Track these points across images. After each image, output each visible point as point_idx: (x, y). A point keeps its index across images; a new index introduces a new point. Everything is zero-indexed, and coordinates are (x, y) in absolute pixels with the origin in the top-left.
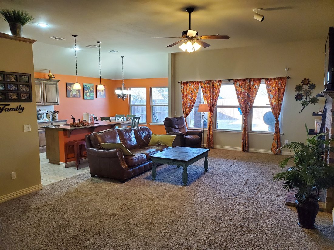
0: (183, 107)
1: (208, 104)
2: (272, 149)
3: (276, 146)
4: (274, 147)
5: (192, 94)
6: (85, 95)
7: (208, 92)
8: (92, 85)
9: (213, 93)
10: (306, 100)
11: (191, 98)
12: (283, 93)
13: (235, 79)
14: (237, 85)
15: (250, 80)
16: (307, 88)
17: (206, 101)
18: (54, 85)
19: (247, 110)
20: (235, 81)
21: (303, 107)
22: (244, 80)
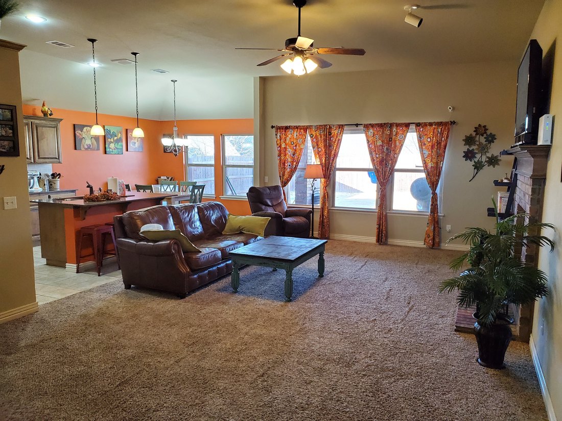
0: (279, 168)
1: (321, 164)
2: (425, 240)
3: (431, 235)
4: (428, 236)
5: (295, 148)
6: (107, 146)
7: (321, 145)
8: (119, 129)
9: (330, 146)
10: (480, 160)
11: (294, 155)
12: (445, 149)
13: (366, 123)
14: (370, 133)
15: (391, 125)
16: (483, 140)
17: (318, 160)
18: (52, 127)
19: (385, 174)
20: (367, 127)
21: (476, 170)
22: (381, 126)
